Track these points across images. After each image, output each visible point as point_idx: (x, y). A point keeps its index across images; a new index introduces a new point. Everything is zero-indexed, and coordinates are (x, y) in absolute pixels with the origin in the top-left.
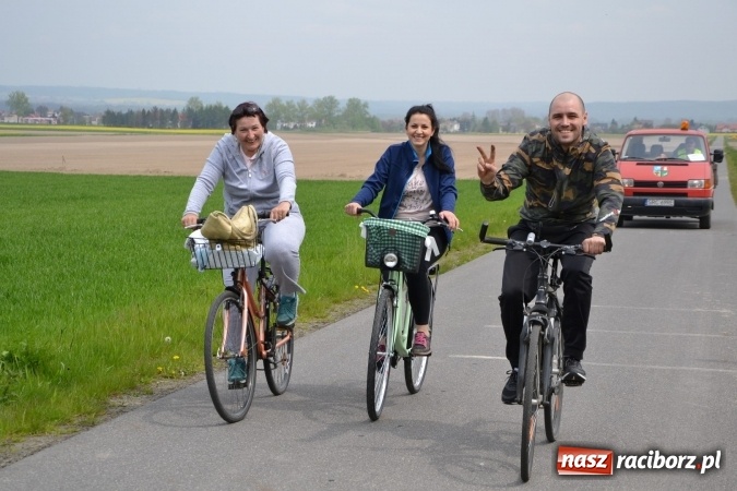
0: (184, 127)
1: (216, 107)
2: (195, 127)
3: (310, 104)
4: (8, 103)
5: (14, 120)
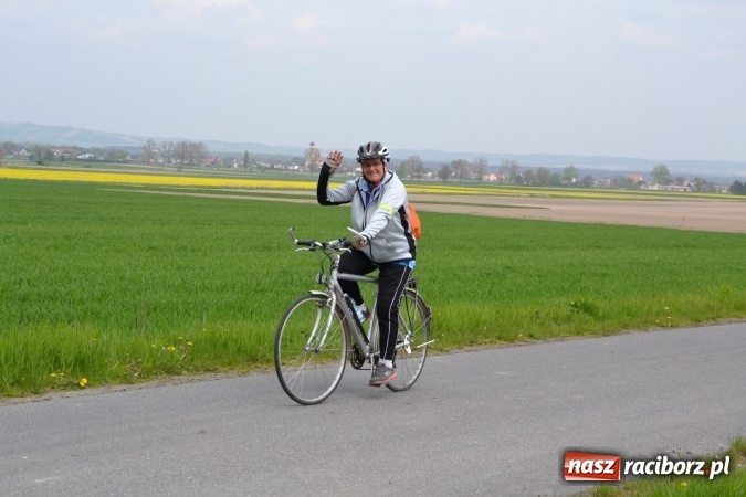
4: (652, 174)
5: (656, 187)
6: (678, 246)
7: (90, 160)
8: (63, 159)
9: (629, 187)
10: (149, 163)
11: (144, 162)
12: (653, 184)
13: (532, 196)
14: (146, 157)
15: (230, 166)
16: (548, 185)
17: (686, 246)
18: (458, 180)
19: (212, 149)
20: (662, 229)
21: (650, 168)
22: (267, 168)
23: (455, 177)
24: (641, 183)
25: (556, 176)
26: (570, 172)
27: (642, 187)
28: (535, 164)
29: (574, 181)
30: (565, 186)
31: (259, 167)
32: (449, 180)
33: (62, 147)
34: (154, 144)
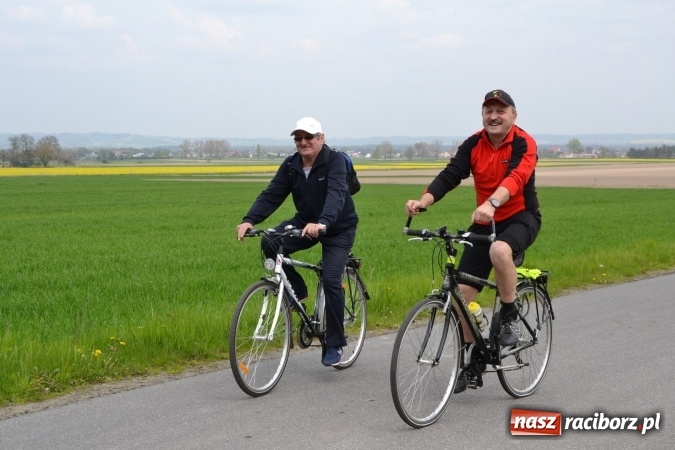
4: (568, 146)
5: (571, 156)
6: (594, 202)
7: (142, 158)
8: (122, 158)
9: (551, 157)
10: (185, 157)
11: (182, 157)
12: (569, 154)
14: (184, 152)
15: (247, 156)
17: (600, 201)
18: (420, 158)
19: (233, 144)
20: (580, 188)
21: (566, 142)
22: (275, 157)
23: (418, 156)
24: (559, 153)
27: (561, 156)
31: (269, 156)
32: (413, 158)
33: (121, 149)
34: (189, 142)
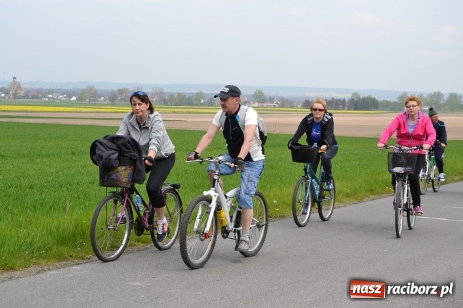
0: (349, 109)
1: (368, 98)
2: (355, 109)
3: (425, 96)
4: (253, 96)
5: (256, 105)
6: (274, 146)
12: (254, 103)
13: (174, 112)
16: (185, 105)
18: (122, 102)
21: (252, 92)
23: (120, 100)
24: (246, 102)
25: (190, 98)
26: (200, 95)
28: (175, 91)
29: (202, 101)
30: (197, 105)
32: (116, 102)
